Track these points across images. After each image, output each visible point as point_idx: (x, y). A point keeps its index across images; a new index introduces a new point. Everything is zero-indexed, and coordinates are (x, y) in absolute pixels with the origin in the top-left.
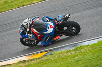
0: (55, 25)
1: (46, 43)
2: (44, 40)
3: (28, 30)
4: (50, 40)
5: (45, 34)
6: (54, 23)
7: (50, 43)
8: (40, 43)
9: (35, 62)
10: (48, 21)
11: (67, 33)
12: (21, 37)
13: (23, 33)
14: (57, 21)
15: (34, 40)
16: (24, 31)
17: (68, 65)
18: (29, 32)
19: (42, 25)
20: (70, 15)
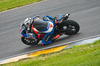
0: (55, 24)
1: (47, 42)
2: (44, 39)
3: (28, 29)
4: (50, 39)
5: (45, 33)
6: (54, 22)
7: (50, 42)
8: (40, 42)
9: (55, 55)
10: (48, 20)
11: (66, 32)
12: (22, 36)
13: (24, 32)
14: (57, 21)
15: (35, 38)
16: (25, 30)
17: (88, 58)
18: (30, 32)
19: (42, 24)
20: (69, 15)
